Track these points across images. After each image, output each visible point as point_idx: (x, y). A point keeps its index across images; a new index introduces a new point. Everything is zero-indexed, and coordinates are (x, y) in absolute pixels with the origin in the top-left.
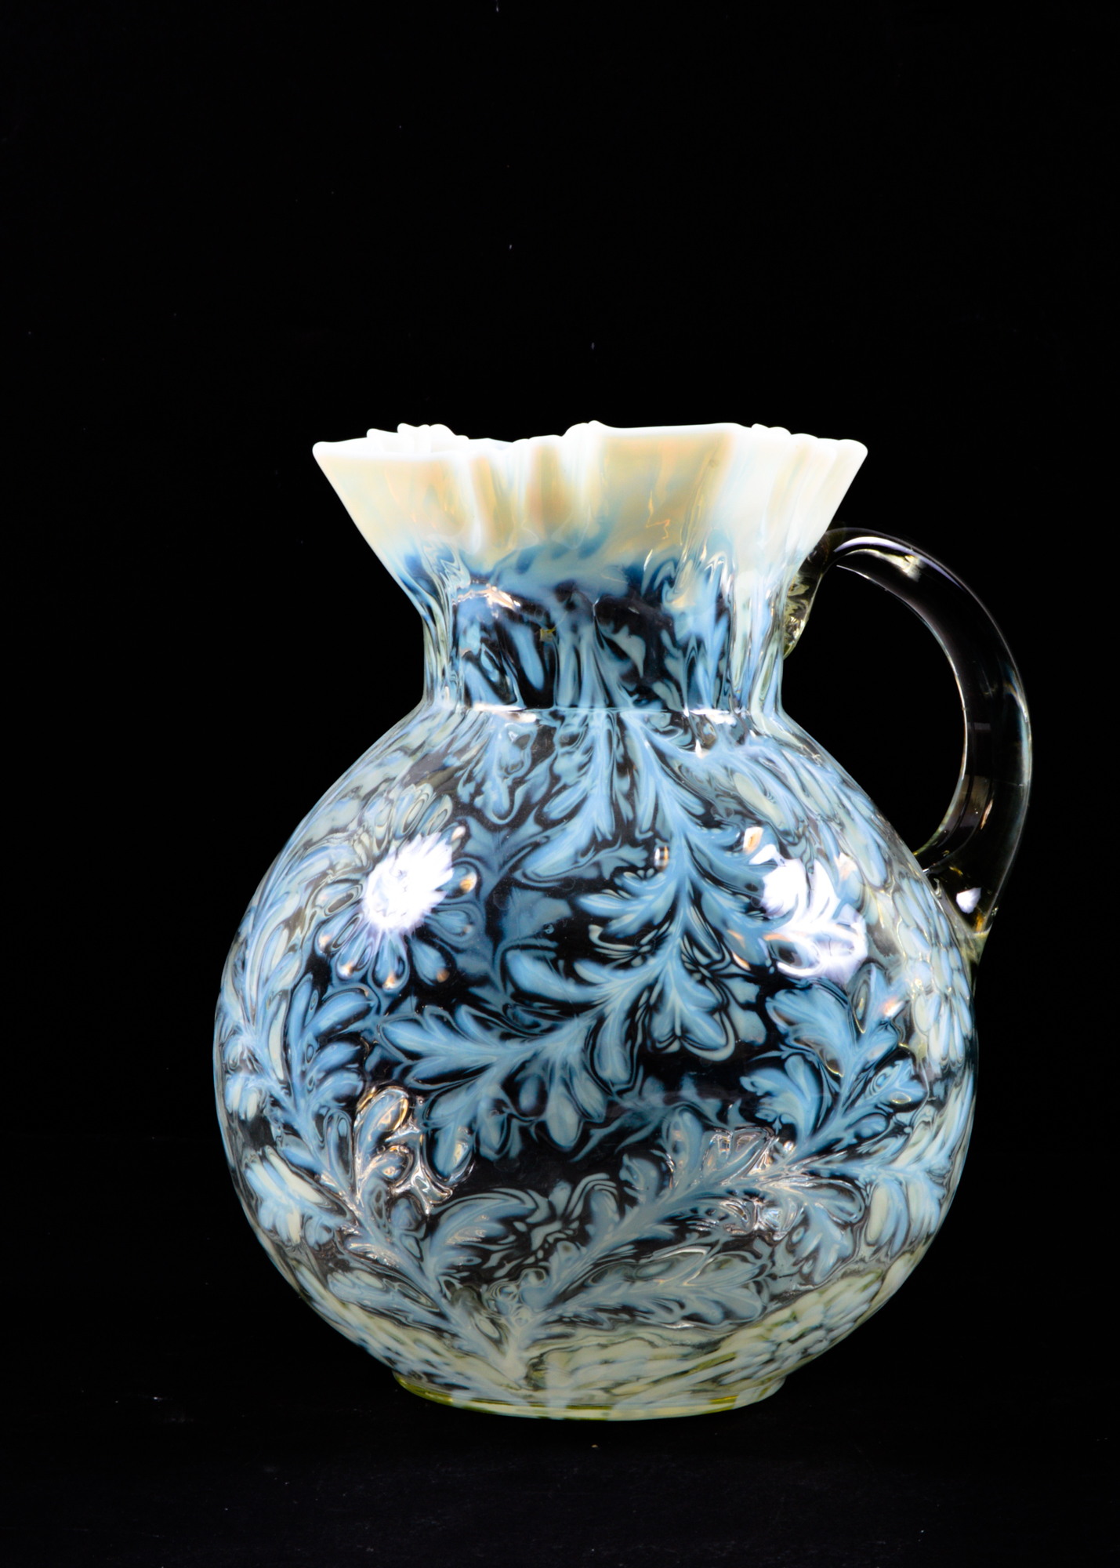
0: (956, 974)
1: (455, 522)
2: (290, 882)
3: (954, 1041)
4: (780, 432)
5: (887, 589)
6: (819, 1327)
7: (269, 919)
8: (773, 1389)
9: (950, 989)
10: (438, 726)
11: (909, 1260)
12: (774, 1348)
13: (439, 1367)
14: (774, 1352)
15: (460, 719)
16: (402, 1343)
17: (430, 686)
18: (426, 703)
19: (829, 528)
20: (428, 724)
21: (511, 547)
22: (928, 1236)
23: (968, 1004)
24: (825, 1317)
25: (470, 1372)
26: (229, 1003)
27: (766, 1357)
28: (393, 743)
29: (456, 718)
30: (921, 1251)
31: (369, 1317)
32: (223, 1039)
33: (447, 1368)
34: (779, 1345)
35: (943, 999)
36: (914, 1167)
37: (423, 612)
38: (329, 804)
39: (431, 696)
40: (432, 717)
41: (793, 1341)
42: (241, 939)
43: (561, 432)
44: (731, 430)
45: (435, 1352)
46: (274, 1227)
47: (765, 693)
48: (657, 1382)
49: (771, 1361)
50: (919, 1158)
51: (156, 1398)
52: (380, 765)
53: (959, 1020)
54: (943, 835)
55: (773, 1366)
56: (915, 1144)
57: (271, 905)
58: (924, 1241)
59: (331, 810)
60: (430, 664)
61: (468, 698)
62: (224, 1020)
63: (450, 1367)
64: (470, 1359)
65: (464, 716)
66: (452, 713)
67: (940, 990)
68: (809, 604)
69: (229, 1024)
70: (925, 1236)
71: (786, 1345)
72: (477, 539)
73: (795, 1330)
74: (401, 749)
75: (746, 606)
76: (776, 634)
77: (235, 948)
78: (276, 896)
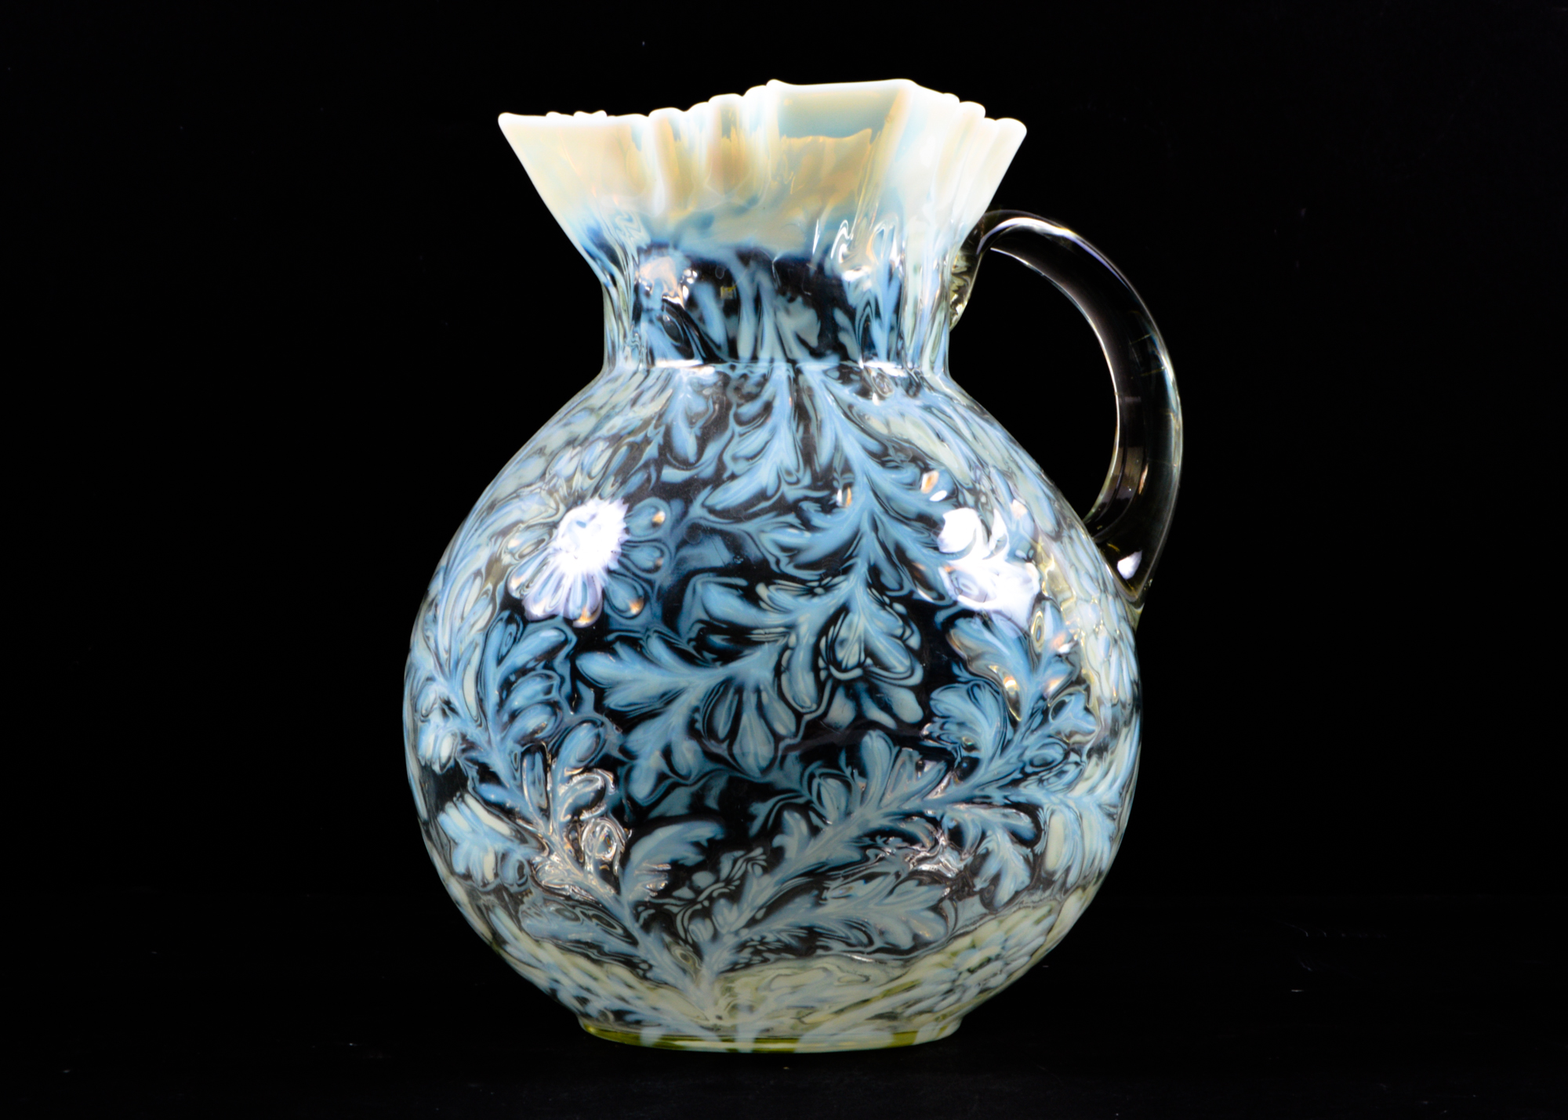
0: (1123, 621)
1: (637, 187)
2: (480, 536)
3: (1123, 682)
4: (951, 99)
5: (1043, 274)
6: (998, 957)
7: (459, 572)
8: (951, 1029)
9: (1118, 632)
10: (622, 385)
11: (1081, 898)
12: (954, 975)
13: (631, 1000)
14: (954, 981)
15: (642, 377)
16: (595, 979)
17: (611, 353)
18: (608, 369)
19: (989, 209)
20: (610, 386)
21: (691, 209)
22: (1100, 874)
23: (1134, 650)
24: (1003, 948)
25: (661, 1004)
26: (421, 658)
27: (946, 987)
28: (577, 406)
29: (640, 377)
30: (1092, 891)
31: (562, 954)
32: (415, 692)
33: (639, 1003)
34: (960, 974)
35: (1112, 642)
36: (1087, 800)
37: (604, 279)
38: (518, 462)
39: (613, 360)
40: (616, 379)
41: (971, 971)
42: (429, 599)
43: (742, 92)
44: (906, 88)
45: (630, 987)
46: (468, 869)
47: (935, 355)
48: (841, 1011)
49: (950, 991)
50: (1092, 790)
51: (351, 1044)
52: (566, 425)
53: (1127, 662)
54: (1103, 505)
55: (952, 998)
56: (1087, 779)
57: (462, 560)
58: (1095, 880)
59: (518, 470)
60: (612, 330)
61: (651, 356)
62: (415, 673)
63: (642, 1000)
64: (662, 991)
65: (648, 372)
66: (635, 373)
67: (1109, 633)
68: (971, 280)
69: (422, 674)
70: (1096, 875)
71: (966, 975)
72: (660, 200)
73: (975, 959)
74: (584, 409)
75: (916, 269)
76: (944, 304)
77: (424, 607)
78: (465, 552)
